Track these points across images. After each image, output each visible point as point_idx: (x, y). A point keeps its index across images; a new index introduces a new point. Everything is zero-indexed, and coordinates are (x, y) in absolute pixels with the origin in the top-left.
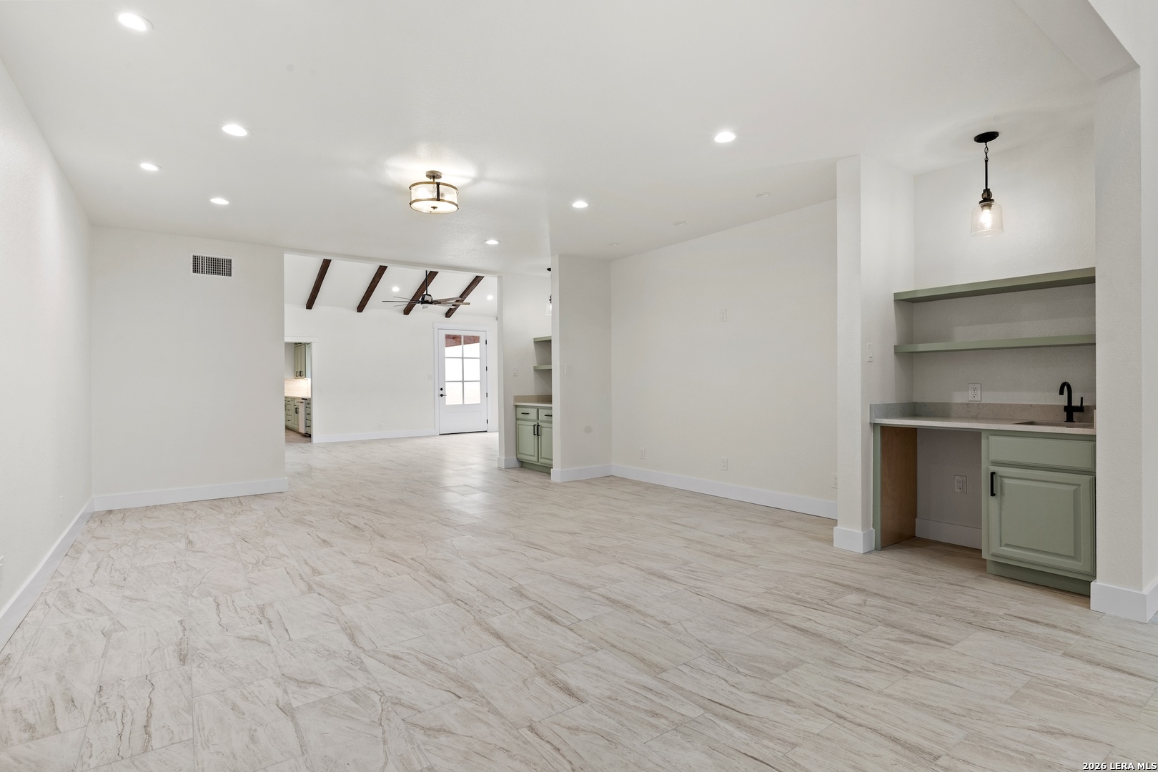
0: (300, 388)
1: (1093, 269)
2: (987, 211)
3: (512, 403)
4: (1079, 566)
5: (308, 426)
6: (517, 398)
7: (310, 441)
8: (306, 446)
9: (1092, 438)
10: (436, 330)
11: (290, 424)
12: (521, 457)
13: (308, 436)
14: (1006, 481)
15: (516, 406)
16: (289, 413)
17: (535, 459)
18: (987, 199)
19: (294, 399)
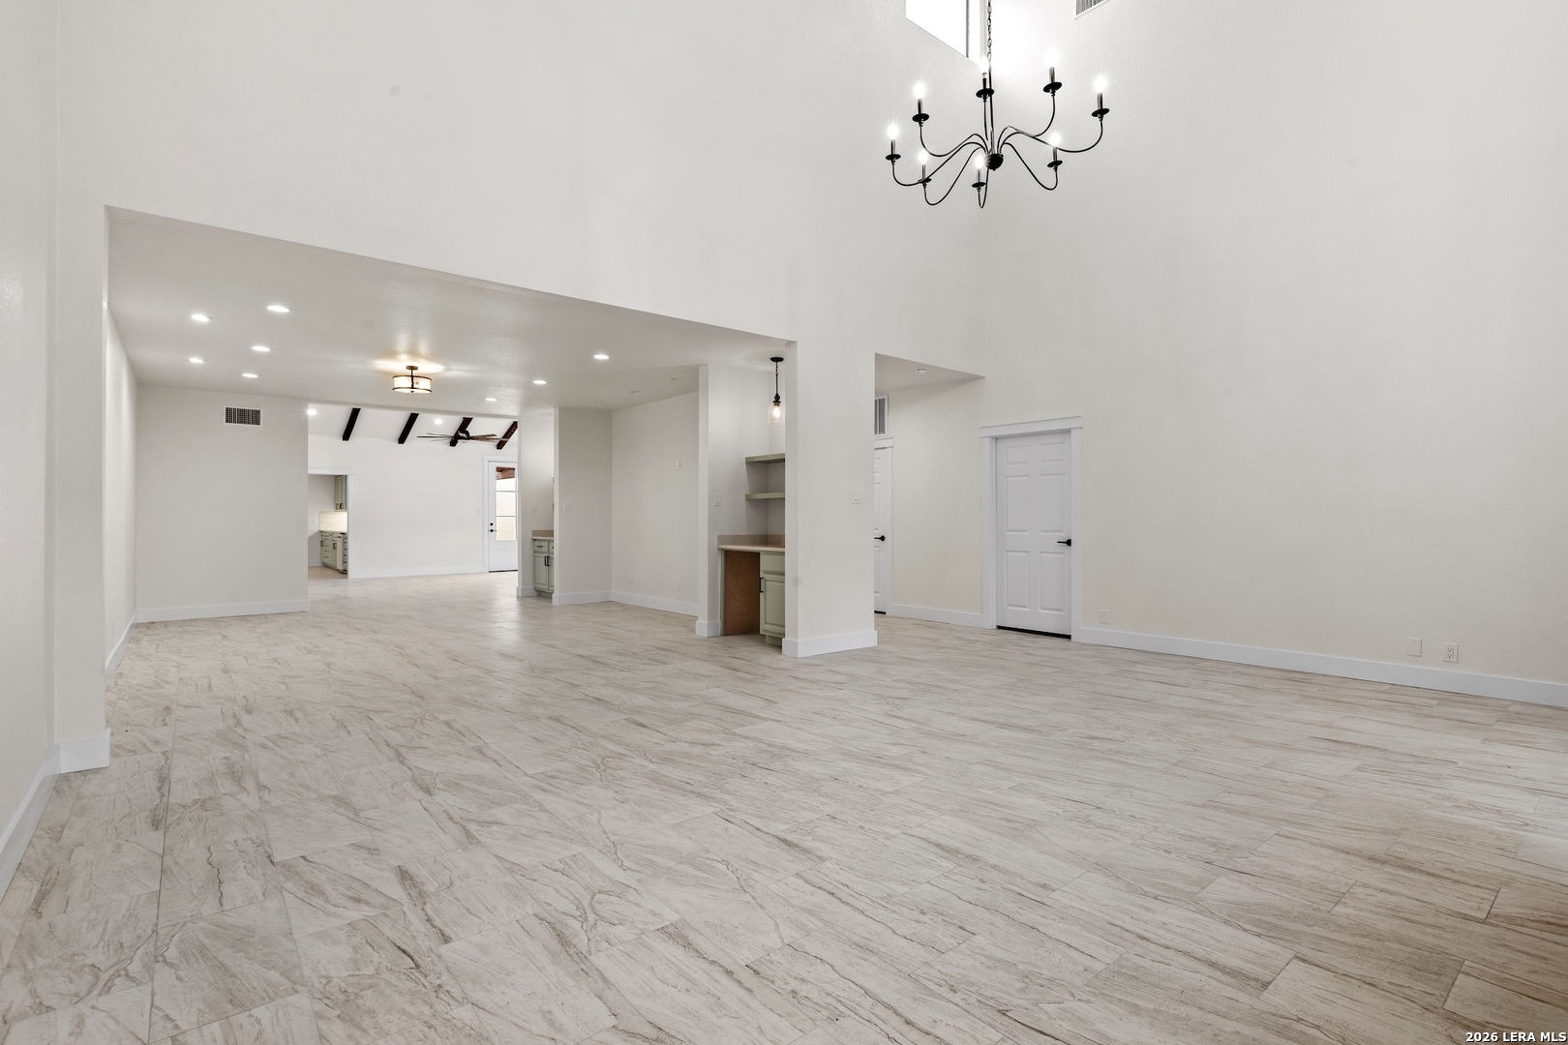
0: (338, 522)
1: (784, 454)
2: (777, 408)
3: (530, 537)
4: (778, 629)
5: (345, 562)
6: (535, 533)
7: (346, 577)
8: (341, 581)
9: (783, 554)
10: (486, 462)
11: (327, 561)
12: (539, 586)
13: (344, 572)
14: (768, 583)
15: (534, 540)
16: (327, 549)
17: (546, 587)
18: (777, 400)
19: (332, 534)
